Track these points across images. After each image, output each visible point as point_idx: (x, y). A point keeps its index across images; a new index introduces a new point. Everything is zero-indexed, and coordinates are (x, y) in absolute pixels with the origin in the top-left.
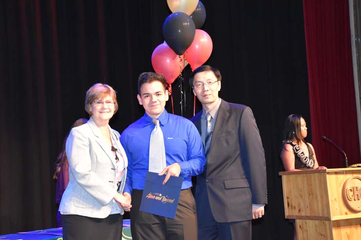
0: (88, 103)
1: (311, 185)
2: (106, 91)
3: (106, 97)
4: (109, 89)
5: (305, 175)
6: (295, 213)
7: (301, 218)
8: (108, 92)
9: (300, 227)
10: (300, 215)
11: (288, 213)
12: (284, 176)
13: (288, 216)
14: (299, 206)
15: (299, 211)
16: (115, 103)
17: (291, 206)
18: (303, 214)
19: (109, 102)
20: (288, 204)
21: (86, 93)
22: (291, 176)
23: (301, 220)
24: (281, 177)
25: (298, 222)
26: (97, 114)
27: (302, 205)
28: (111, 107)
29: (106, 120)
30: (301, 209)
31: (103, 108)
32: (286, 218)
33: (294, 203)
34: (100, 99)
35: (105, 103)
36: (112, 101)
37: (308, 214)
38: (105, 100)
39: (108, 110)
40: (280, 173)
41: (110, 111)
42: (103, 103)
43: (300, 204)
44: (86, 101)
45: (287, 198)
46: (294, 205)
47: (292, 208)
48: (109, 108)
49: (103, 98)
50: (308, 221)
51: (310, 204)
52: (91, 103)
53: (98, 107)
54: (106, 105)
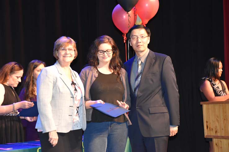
0: (55, 50)
1: (225, 113)
2: (68, 41)
3: (68, 45)
4: (71, 40)
5: (221, 104)
6: (213, 134)
7: (217, 137)
8: (70, 42)
9: (216, 144)
10: (217, 135)
11: (206, 133)
12: (204, 105)
13: (207, 136)
14: (215, 129)
15: (216, 132)
16: (75, 50)
17: (210, 128)
18: (219, 134)
19: (71, 50)
20: (207, 127)
21: (54, 43)
22: (210, 105)
23: (217, 139)
24: (202, 106)
25: (215, 141)
26: (61, 58)
27: (218, 128)
28: (72, 53)
29: (68, 62)
30: (218, 131)
31: (66, 54)
32: (205, 137)
33: (212, 126)
34: (63, 47)
35: (67, 50)
36: (73, 49)
37: (223, 135)
38: (67, 48)
39: (69, 55)
40: (201, 103)
41: (71, 56)
42: (66, 50)
43: (216, 127)
44: (54, 49)
45: (207, 122)
46: (212, 127)
47: (210, 130)
48: (70, 54)
49: (66, 46)
50: (222, 140)
51: (225, 127)
52: (57, 51)
53: (63, 53)
54: (68, 52)
